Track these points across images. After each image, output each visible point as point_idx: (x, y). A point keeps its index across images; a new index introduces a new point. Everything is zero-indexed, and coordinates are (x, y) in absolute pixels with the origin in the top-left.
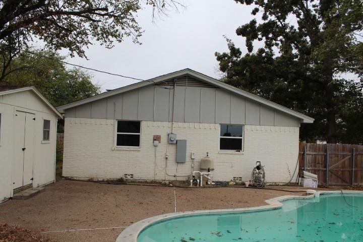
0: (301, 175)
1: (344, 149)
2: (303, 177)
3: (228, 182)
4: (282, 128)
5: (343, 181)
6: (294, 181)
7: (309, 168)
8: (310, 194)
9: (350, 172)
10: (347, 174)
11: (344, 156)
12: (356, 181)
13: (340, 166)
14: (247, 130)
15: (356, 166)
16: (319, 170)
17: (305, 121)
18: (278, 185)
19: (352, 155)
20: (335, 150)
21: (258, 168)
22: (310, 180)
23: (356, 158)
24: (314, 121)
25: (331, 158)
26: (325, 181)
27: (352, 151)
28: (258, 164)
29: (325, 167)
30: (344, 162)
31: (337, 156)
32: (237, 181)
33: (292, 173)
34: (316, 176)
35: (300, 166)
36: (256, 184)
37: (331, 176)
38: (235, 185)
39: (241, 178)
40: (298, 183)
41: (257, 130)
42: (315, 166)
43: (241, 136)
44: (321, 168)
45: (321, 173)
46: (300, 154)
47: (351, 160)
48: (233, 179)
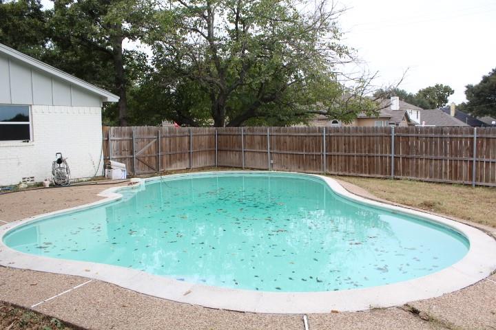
0: (107, 166)
1: (149, 133)
2: (110, 168)
3: (16, 186)
4: (81, 109)
5: (150, 167)
6: (100, 174)
7: (114, 157)
8: (134, 183)
9: (157, 157)
10: (153, 159)
11: (149, 140)
12: (162, 167)
13: (147, 152)
14: (36, 112)
15: (162, 151)
16: (125, 159)
17: (109, 100)
18: (82, 181)
19: (158, 138)
20: (140, 133)
21: (60, 161)
22: (119, 170)
23: (162, 141)
24: (120, 100)
25: (137, 143)
26: (133, 170)
27: (157, 133)
28: (59, 156)
29: (132, 153)
30: (150, 147)
31: (143, 140)
32: (28, 182)
33: (96, 165)
34: (124, 165)
35: (104, 156)
36: (60, 182)
37: (138, 164)
38: (27, 188)
39: (33, 177)
40: (104, 176)
41: (50, 112)
42: (121, 154)
43: (28, 121)
44: (127, 156)
45: (128, 162)
46: (103, 141)
47: (157, 143)
48: (21, 180)
